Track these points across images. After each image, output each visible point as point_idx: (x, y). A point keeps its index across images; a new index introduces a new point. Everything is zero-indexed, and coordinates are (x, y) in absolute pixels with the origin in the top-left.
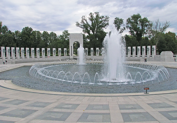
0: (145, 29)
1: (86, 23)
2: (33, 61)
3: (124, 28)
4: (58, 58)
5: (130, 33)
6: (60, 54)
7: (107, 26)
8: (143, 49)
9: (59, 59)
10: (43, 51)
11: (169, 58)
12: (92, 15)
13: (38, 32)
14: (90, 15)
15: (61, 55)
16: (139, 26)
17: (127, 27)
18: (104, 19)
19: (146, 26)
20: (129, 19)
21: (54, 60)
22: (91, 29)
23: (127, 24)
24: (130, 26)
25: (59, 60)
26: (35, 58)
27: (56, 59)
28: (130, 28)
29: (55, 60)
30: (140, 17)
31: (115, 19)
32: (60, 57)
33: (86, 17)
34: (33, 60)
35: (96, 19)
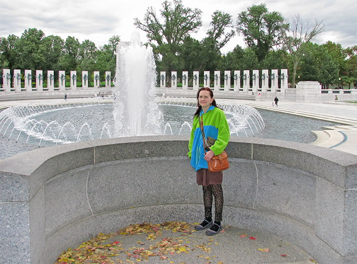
0: (275, 36)
1: (154, 21)
2: (39, 96)
3: (233, 32)
4: (91, 90)
5: (246, 42)
6: (97, 83)
7: (198, 27)
8: (264, 75)
9: (94, 93)
10: (62, 77)
11: (312, 95)
12: (168, 4)
13: (57, 38)
14: (164, 5)
15: (98, 85)
16: (262, 29)
17: (239, 29)
18: (192, 14)
19: (277, 28)
20: (243, 14)
21: (82, 95)
22: (164, 33)
23: (239, 24)
24: (244, 28)
25: (94, 95)
26: (43, 90)
27: (87, 93)
28: (245, 33)
29: (85, 95)
30: (265, 10)
31: (215, 13)
32: (95, 90)
33: (154, 10)
34: (38, 94)
35: (174, 14)
